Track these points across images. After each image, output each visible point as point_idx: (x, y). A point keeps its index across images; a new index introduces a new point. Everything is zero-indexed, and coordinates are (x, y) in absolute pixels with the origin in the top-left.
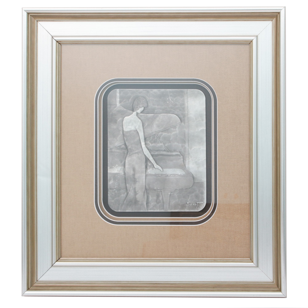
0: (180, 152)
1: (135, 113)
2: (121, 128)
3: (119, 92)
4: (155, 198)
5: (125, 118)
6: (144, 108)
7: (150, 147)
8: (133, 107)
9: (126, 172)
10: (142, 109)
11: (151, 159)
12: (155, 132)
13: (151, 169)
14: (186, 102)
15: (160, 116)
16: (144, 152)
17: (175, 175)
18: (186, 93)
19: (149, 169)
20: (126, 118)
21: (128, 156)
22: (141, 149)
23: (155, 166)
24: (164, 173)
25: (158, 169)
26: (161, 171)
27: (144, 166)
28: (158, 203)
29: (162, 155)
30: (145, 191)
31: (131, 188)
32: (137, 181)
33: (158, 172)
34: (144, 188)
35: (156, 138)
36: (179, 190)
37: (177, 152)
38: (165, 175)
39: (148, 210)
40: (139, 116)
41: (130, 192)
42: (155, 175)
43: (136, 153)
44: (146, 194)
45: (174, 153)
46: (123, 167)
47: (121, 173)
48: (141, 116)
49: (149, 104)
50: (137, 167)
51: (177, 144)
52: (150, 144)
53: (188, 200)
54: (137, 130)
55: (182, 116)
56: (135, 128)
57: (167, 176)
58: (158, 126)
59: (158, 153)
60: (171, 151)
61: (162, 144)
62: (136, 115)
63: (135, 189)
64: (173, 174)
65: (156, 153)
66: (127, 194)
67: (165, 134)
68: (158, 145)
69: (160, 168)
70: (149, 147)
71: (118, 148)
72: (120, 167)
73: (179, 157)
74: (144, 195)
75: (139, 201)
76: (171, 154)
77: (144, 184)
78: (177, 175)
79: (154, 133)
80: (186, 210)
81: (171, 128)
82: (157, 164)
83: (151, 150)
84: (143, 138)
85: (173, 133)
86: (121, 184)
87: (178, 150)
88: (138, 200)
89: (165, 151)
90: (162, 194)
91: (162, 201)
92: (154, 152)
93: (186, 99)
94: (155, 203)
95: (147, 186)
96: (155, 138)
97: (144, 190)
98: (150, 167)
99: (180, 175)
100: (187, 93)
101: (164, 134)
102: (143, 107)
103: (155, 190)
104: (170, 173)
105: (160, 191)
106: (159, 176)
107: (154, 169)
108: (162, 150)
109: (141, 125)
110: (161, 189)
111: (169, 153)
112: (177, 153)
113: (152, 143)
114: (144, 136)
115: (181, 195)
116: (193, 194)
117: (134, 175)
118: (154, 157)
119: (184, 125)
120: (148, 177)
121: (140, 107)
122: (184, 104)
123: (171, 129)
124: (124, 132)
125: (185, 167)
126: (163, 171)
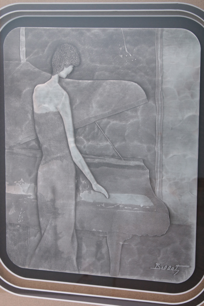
0: (144, 161)
1: (55, 77)
2: (29, 108)
3: (24, 33)
4: (93, 249)
5: (36, 87)
6: (74, 67)
7: (84, 147)
8: (51, 65)
9: (38, 194)
10: (69, 69)
11: (86, 171)
12: (96, 117)
13: (87, 191)
14: (159, 55)
15: (104, 84)
16: (73, 157)
17: (133, 207)
18: (159, 36)
19: (83, 191)
20: (40, 87)
21: (43, 162)
22: (67, 151)
23: (93, 186)
24: (111, 202)
25: (100, 193)
26: (106, 197)
27: (72, 186)
28: (99, 260)
29: (109, 165)
30: (75, 234)
31: (48, 227)
32: (59, 214)
33: (99, 198)
34: (73, 228)
35: (96, 130)
36: (141, 237)
37: (138, 160)
38: (113, 205)
39: (79, 271)
40: (64, 84)
41: (45, 234)
42: (94, 204)
43: (57, 158)
44: (75, 240)
45: (132, 163)
46: (33, 185)
47: (30, 196)
48: (68, 83)
49: (83, 60)
50: (59, 186)
51: (139, 144)
52: (86, 142)
53: (159, 258)
54: (59, 113)
55: (149, 87)
56: (56, 108)
57: (118, 207)
58: (101, 106)
59: (101, 161)
60: (126, 159)
61: (108, 143)
62: (57, 81)
63: (55, 228)
64: (130, 206)
65: (97, 161)
66: (42, 236)
67: (115, 122)
68: (101, 144)
69: (104, 191)
70: (82, 147)
71: (25, 146)
72: (29, 185)
73: (141, 171)
74: (72, 241)
75: (63, 252)
76: (127, 164)
77: (73, 221)
78: (136, 206)
79: (93, 120)
80: (153, 277)
81: (127, 110)
82: (98, 183)
83: (87, 154)
84: (72, 129)
85: (131, 121)
86: (29, 217)
87: (139, 157)
88: (61, 249)
89: (113, 156)
90: (107, 242)
91: (106, 257)
92: (92, 158)
93: (159, 49)
94: (94, 259)
95: (78, 225)
96: (94, 129)
97: (72, 232)
98: (85, 187)
99: (144, 209)
100: (161, 37)
101: (113, 122)
102: (71, 64)
103: (93, 233)
104: (123, 203)
105: (103, 237)
106: (102, 207)
107: (92, 191)
108: (108, 156)
109: (68, 102)
110: (106, 233)
111: (123, 163)
112: (137, 163)
113: (88, 140)
114: (74, 125)
115: (144, 247)
116: (168, 248)
117: (53, 201)
118: (92, 169)
119: (154, 105)
120: (80, 208)
121: (65, 65)
122: (154, 61)
123: (126, 112)
124: (35, 116)
125: (154, 192)
126: (109, 198)
